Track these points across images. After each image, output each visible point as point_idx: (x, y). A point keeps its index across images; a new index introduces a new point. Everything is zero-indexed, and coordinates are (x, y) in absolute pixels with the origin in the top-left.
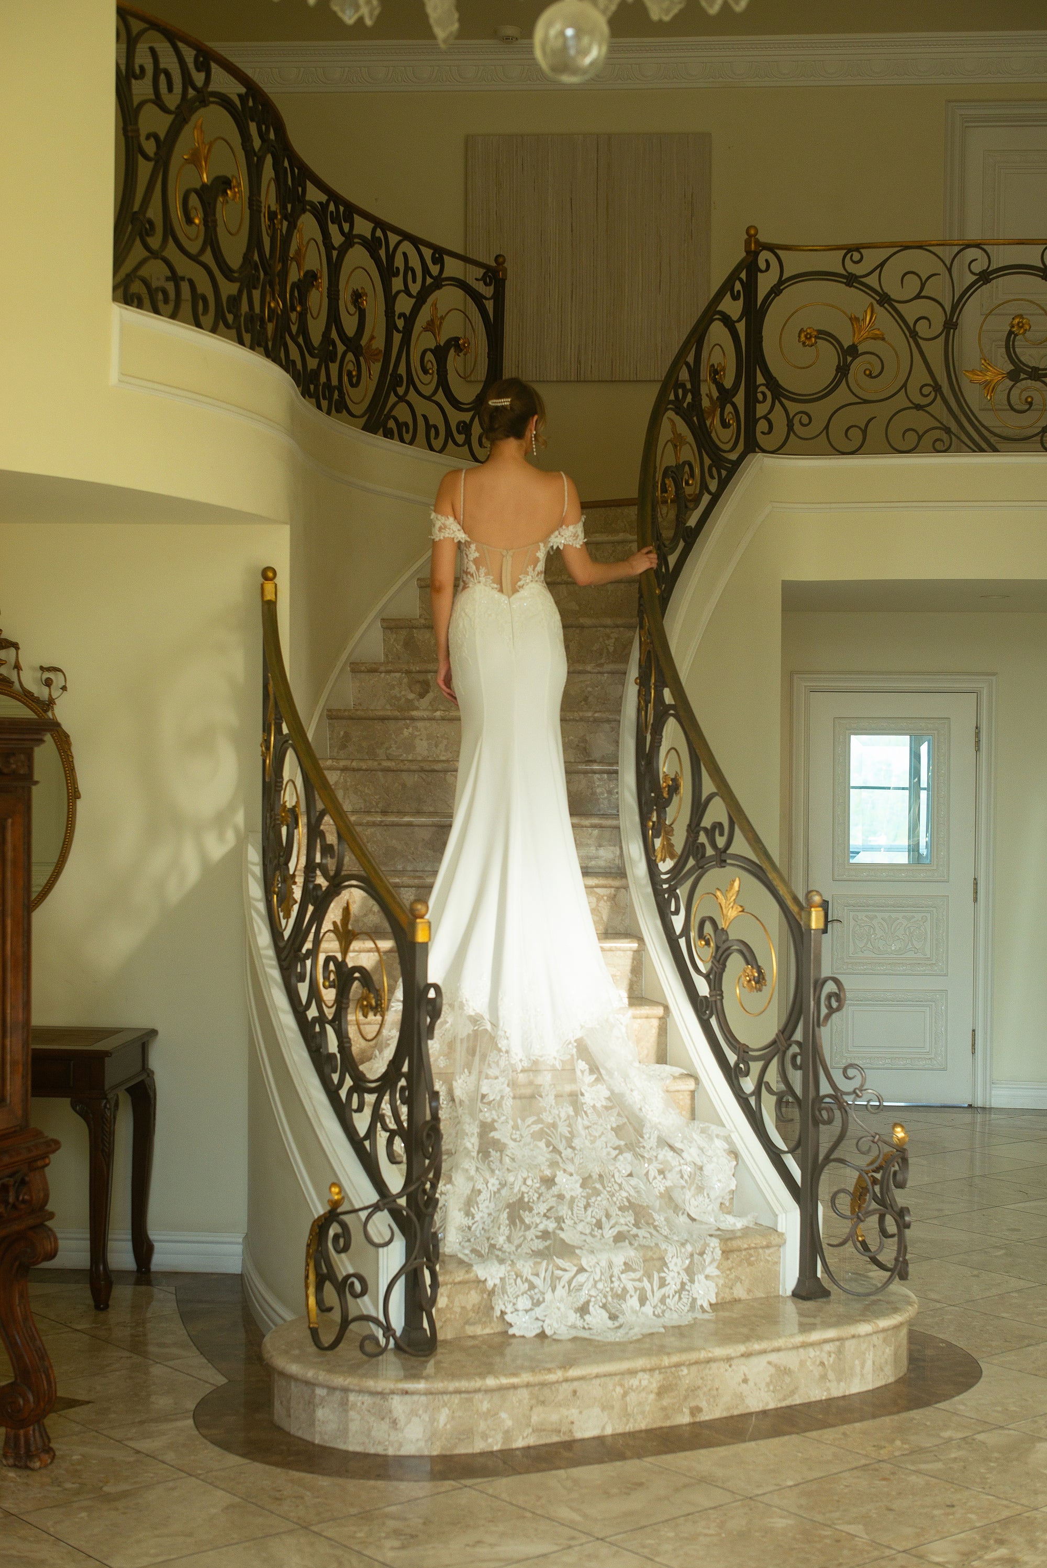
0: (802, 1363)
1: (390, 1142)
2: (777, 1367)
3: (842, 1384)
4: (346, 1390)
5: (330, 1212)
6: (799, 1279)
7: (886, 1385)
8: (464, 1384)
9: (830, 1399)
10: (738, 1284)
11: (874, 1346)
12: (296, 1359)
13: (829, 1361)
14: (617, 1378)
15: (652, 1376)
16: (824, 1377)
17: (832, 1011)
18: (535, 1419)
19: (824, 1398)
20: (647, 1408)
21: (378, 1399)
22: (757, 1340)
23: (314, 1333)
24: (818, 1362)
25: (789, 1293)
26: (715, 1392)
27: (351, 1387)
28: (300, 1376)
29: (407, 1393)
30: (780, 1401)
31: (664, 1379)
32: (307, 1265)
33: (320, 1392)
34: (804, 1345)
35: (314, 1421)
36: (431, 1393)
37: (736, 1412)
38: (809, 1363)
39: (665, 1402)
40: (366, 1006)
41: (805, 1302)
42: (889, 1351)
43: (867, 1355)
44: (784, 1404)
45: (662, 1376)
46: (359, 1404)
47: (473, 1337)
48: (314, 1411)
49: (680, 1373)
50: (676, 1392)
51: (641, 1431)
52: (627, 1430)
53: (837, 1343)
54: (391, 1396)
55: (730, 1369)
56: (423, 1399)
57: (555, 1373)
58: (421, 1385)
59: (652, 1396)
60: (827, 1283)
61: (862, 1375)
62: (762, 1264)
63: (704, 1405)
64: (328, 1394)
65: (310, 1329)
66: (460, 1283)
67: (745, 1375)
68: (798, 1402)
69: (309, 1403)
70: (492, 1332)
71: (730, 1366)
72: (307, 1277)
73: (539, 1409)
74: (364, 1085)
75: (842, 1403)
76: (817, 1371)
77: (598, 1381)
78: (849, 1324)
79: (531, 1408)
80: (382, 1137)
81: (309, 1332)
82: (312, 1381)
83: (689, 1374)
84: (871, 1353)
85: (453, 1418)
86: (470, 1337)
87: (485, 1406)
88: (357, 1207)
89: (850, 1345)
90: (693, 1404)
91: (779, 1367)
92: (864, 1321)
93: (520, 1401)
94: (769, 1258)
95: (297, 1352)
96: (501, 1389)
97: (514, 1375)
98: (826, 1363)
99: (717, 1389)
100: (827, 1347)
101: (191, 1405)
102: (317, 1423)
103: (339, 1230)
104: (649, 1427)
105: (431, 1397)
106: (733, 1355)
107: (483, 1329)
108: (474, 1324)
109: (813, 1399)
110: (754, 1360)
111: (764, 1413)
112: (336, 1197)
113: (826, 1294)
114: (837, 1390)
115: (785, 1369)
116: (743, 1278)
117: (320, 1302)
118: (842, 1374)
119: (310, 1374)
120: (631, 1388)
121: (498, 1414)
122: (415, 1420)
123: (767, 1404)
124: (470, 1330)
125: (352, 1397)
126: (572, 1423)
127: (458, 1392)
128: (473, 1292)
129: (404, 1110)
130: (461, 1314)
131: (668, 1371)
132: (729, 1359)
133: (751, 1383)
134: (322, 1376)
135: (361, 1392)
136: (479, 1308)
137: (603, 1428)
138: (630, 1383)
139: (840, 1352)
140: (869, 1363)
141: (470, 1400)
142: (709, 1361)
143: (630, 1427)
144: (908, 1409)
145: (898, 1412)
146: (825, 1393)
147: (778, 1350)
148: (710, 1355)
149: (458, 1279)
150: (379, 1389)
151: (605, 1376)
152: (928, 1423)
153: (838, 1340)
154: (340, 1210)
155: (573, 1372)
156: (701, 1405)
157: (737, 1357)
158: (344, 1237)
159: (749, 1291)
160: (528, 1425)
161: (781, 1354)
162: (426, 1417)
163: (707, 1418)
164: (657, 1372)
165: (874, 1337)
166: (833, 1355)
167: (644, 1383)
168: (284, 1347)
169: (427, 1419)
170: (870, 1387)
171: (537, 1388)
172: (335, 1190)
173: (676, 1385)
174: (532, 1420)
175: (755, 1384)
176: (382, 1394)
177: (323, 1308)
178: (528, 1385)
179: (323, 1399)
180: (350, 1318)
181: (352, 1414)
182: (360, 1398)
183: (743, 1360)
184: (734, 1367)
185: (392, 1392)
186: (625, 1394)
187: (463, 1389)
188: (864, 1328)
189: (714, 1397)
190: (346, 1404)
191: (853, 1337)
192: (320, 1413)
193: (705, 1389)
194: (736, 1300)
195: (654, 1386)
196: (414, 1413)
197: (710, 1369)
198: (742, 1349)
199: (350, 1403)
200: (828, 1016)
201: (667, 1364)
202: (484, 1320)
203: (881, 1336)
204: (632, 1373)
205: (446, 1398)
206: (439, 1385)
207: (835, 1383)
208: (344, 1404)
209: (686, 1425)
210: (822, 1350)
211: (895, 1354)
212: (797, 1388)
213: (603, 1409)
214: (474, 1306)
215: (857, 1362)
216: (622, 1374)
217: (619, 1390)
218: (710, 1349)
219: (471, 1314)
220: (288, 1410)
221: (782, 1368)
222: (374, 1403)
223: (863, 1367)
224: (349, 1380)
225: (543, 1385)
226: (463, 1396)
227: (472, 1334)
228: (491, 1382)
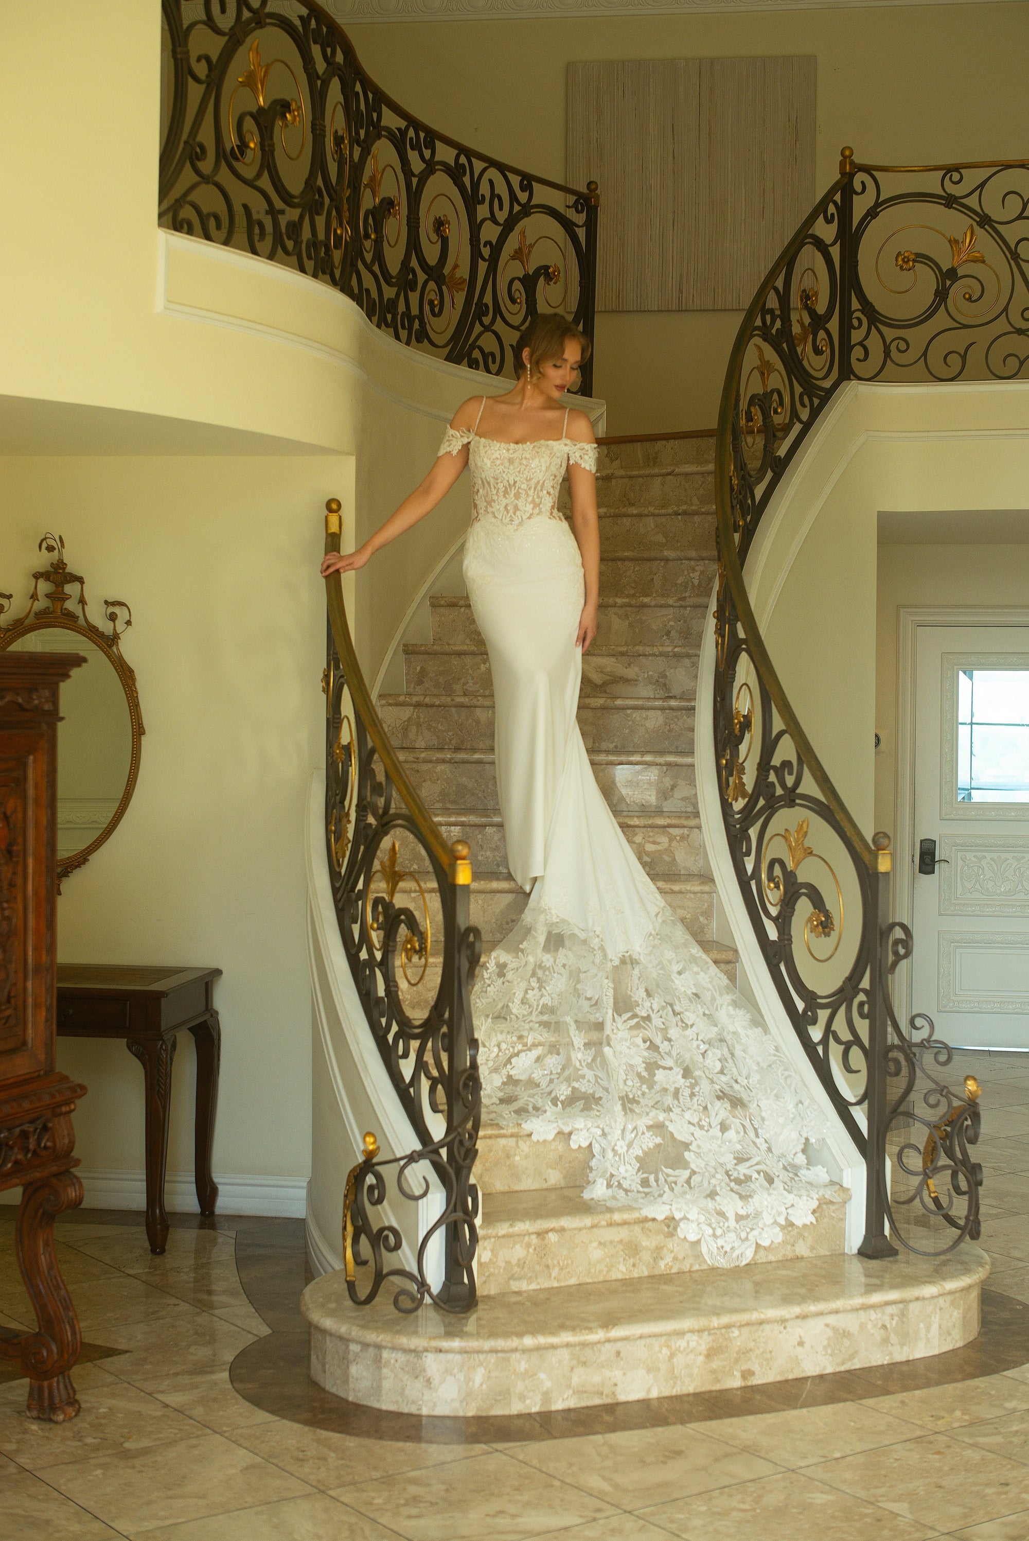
0: (862, 1326)
1: (432, 1090)
2: (835, 1330)
3: (906, 1348)
4: (379, 1347)
5: (365, 1162)
6: (865, 1237)
7: (953, 1350)
8: (500, 1343)
9: (892, 1364)
10: (801, 1241)
11: (941, 1309)
12: (332, 1314)
13: (891, 1324)
14: (663, 1339)
15: (701, 1338)
16: (886, 1341)
17: (899, 958)
18: (575, 1380)
19: (886, 1362)
20: (696, 1371)
21: (412, 1358)
22: (814, 1301)
23: (351, 1286)
24: (880, 1325)
25: (855, 1251)
26: (768, 1355)
27: (384, 1344)
28: (333, 1331)
29: (441, 1351)
30: (838, 1364)
31: (714, 1341)
32: (345, 1216)
33: (354, 1348)
34: (865, 1308)
35: (348, 1377)
36: (466, 1352)
37: (791, 1377)
38: (869, 1326)
39: (715, 1364)
40: (410, 949)
41: (871, 1261)
42: (957, 1314)
43: (933, 1318)
44: (842, 1368)
45: (711, 1338)
46: (392, 1361)
47: (518, 1293)
48: (348, 1367)
49: (731, 1334)
50: (727, 1354)
51: (688, 1395)
52: (674, 1393)
53: (901, 1306)
54: (425, 1354)
55: (785, 1331)
56: (458, 1357)
57: (597, 1333)
58: (456, 1343)
59: (701, 1359)
60: (896, 1244)
61: (928, 1339)
62: (826, 1220)
63: (756, 1368)
64: (361, 1351)
65: (346, 1281)
66: (504, 1236)
67: (800, 1337)
68: (858, 1367)
69: (343, 1358)
70: (538, 1287)
71: (785, 1328)
72: (345, 1228)
73: (580, 1370)
74: (409, 1031)
75: (905, 1368)
76: (879, 1335)
77: (643, 1342)
78: (913, 1286)
79: (572, 1369)
81: (345, 1285)
82: (345, 1336)
83: (740, 1335)
84: (938, 1316)
85: (489, 1378)
86: (515, 1292)
87: (523, 1366)
88: (394, 1156)
89: (914, 1307)
90: (744, 1367)
91: (838, 1330)
92: (930, 1282)
93: (560, 1362)
94: (833, 1215)
95: (333, 1305)
96: (538, 1349)
97: (553, 1334)
98: (888, 1326)
99: (771, 1352)
100: (890, 1310)
102: (351, 1379)
103: (374, 1181)
104: (697, 1391)
105: (465, 1355)
106: (787, 1317)
107: (528, 1284)
108: (519, 1279)
109: (874, 1364)
110: (811, 1322)
111: (821, 1377)
112: (371, 1147)
113: (893, 1252)
114: (900, 1355)
115: (844, 1332)
116: (806, 1234)
117: (356, 1254)
118: (905, 1338)
119: (343, 1329)
120: (678, 1350)
121: (536, 1374)
122: (449, 1379)
123: (825, 1368)
124: (515, 1286)
125: (385, 1354)
126: (616, 1385)
127: (494, 1351)
128: (518, 1246)
130: (505, 1268)
131: (718, 1332)
132: (783, 1321)
133: (807, 1346)
134: (355, 1332)
135: (394, 1349)
136: (524, 1263)
137: (649, 1391)
138: (677, 1345)
139: (903, 1315)
140: (935, 1327)
141: (507, 1360)
142: (761, 1323)
143: (677, 1390)
144: (973, 1376)
145: (963, 1379)
146: (887, 1358)
147: (837, 1312)
148: (762, 1316)
149: (501, 1233)
150: (413, 1347)
151: (650, 1336)
152: (993, 1392)
153: (901, 1302)
154: (375, 1160)
155: (616, 1332)
156: (753, 1369)
157: (792, 1319)
158: (378, 1188)
159: (812, 1248)
160: (569, 1386)
161: (840, 1316)
162: (461, 1377)
163: (760, 1382)
164: (706, 1333)
165: (941, 1300)
166: (896, 1318)
167: (693, 1344)
168: (321, 1300)
169: (462, 1379)
170: (936, 1352)
171: (578, 1348)
172: (370, 1140)
173: (727, 1347)
174: (573, 1382)
175: (812, 1347)
176: (416, 1352)
177: (360, 1262)
178: (568, 1345)
179: (356, 1355)
180: (385, 1271)
181: (385, 1371)
182: (394, 1355)
183: (799, 1321)
184: (788, 1329)
185: (426, 1350)
186: (672, 1356)
187: (500, 1348)
188: (929, 1290)
189: (767, 1360)
190: (380, 1361)
191: (917, 1299)
192: (354, 1370)
193: (758, 1352)
194: (798, 1258)
195: (703, 1348)
196: (448, 1372)
197: (763, 1331)
198: (797, 1310)
199: (383, 1361)
200: (895, 964)
201: (716, 1326)
202: (529, 1275)
203: (949, 1298)
204: (680, 1334)
205: (482, 1357)
206: (474, 1344)
207: (898, 1347)
208: (378, 1360)
209: (737, 1389)
210: (883, 1313)
211: (964, 1317)
212: (856, 1352)
213: (649, 1371)
214: (519, 1260)
215: (922, 1325)
216: (669, 1334)
217: (665, 1351)
218: (763, 1310)
219: (516, 1269)
220: (324, 1365)
221: (841, 1331)
222: (408, 1361)
223: (928, 1329)
224: (382, 1337)
225: (584, 1345)
226: (500, 1355)
227: (517, 1290)
228: (528, 1341)
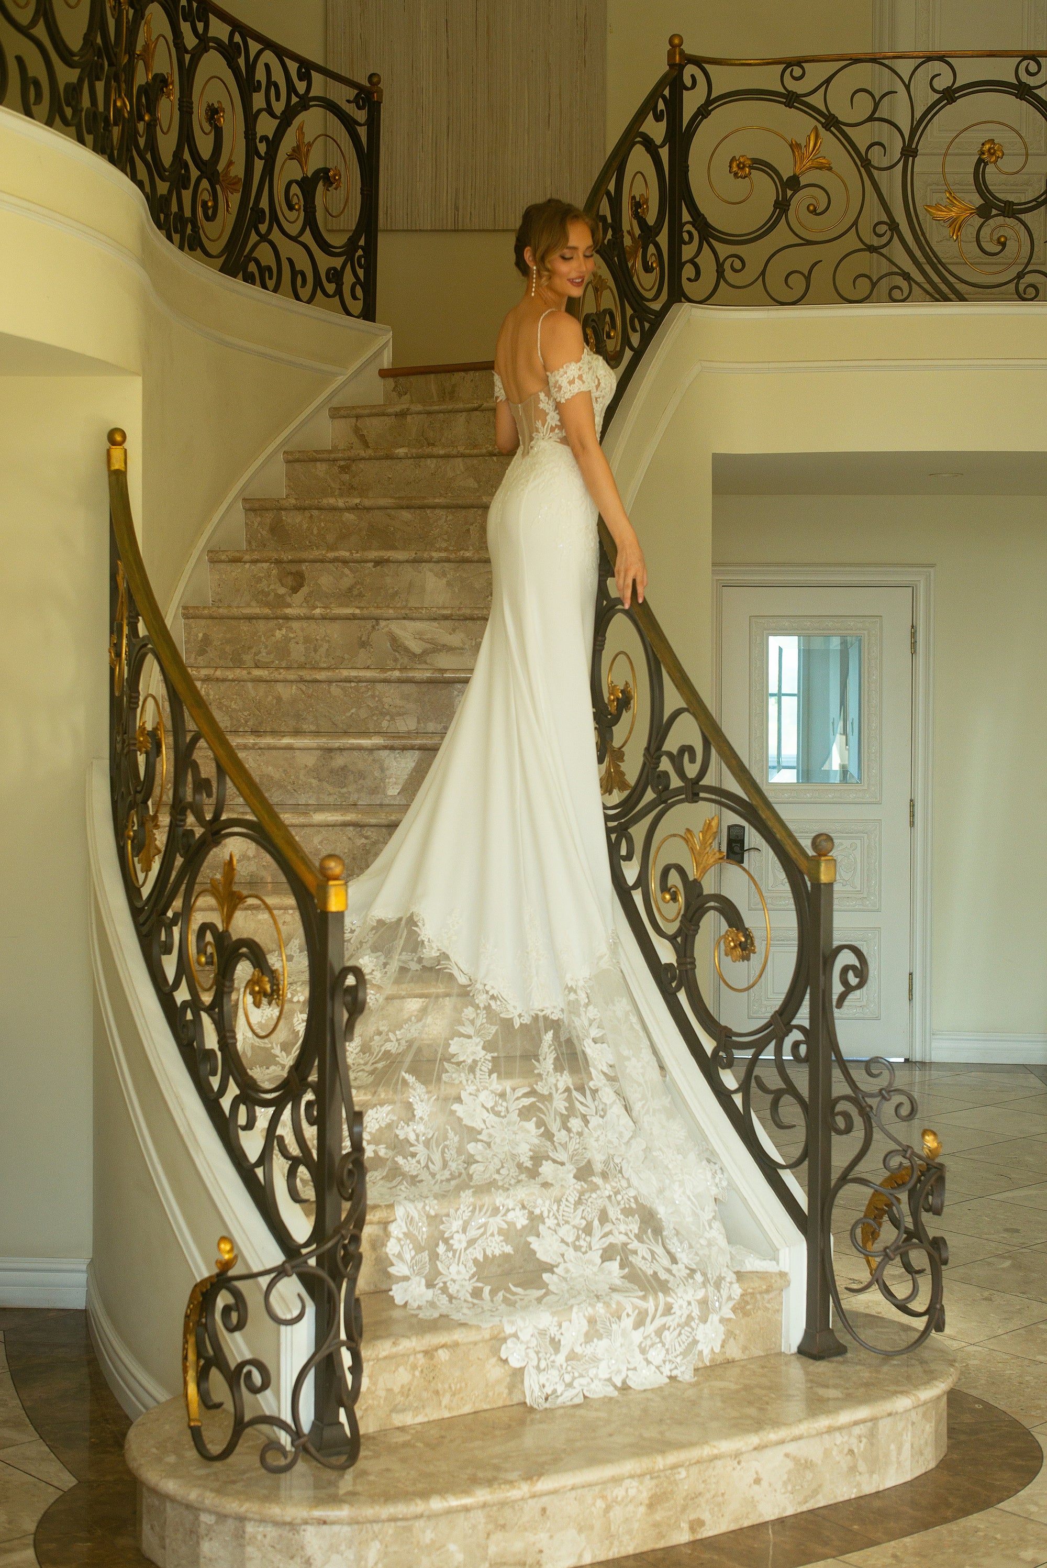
0: (827, 1453)
1: (292, 1174)
2: (796, 1460)
3: (875, 1476)
4: (241, 1519)
5: (218, 1275)
6: (806, 1331)
7: (926, 1473)
8: (400, 1509)
9: (861, 1497)
10: (732, 1340)
11: (913, 1423)
12: (173, 1472)
13: (859, 1447)
14: (597, 1489)
15: (641, 1483)
16: (853, 1469)
17: (849, 989)
18: (493, 1549)
19: (853, 1496)
20: (636, 1526)
21: (285, 1532)
22: (773, 1428)
23: (196, 1434)
24: (846, 1451)
25: (794, 1349)
26: (720, 1499)
27: (250, 1515)
28: (179, 1498)
29: (325, 1523)
30: (800, 1503)
31: (657, 1486)
32: (186, 1342)
33: (206, 1519)
34: (830, 1430)
35: (198, 1557)
36: (358, 1523)
37: (746, 1523)
38: (834, 1453)
39: (658, 1517)
40: (259, 992)
41: (818, 1363)
42: (929, 1428)
43: (905, 1437)
44: (804, 1508)
45: (654, 1482)
46: (260, 1537)
47: (402, 1429)
48: (198, 1543)
49: (677, 1477)
50: (672, 1502)
51: (627, 1557)
52: (611, 1555)
53: (869, 1424)
54: (303, 1527)
55: (739, 1467)
56: (346, 1529)
57: (519, 1488)
58: (344, 1512)
59: (642, 1510)
60: (844, 1338)
61: (899, 1463)
62: (760, 1313)
63: (706, 1516)
64: (216, 1523)
65: (191, 1428)
66: (385, 1358)
67: (757, 1473)
68: (822, 1504)
69: (191, 1532)
70: (426, 1420)
71: (739, 1463)
72: (185, 1358)
73: (498, 1536)
74: (253, 1094)
75: (877, 1504)
76: (845, 1462)
77: (573, 1494)
78: (884, 1398)
79: (488, 1535)
80: (280, 1166)
81: (189, 1432)
82: (196, 1505)
83: (688, 1477)
84: (909, 1434)
85: (386, 1554)
86: (398, 1428)
87: (428, 1536)
88: (256, 1269)
89: (884, 1425)
90: (693, 1517)
91: (799, 1460)
92: (902, 1393)
93: (474, 1527)
94: (768, 1305)
95: (172, 1459)
96: (449, 1512)
97: (466, 1492)
98: (856, 1451)
99: (723, 1494)
100: (857, 1430)
101: (30, 1525)
102: (202, 1560)
103: (231, 1300)
104: (637, 1552)
105: (356, 1527)
106: (744, 1449)
107: (414, 1416)
108: (403, 1411)
109: (841, 1499)
110: (769, 1453)
111: (781, 1521)
112: (227, 1257)
113: (841, 1350)
114: (869, 1485)
115: (806, 1462)
116: (737, 1332)
117: (204, 1396)
118: (875, 1464)
119: (193, 1495)
120: (615, 1500)
121: (444, 1546)
122: (335, 1557)
123: (784, 1509)
124: (399, 1420)
125: (250, 1528)
126: (541, 1551)
127: (393, 1519)
128: (401, 1369)
129: (310, 1132)
130: (386, 1399)
131: (662, 1474)
132: (737, 1456)
133: (764, 1483)
134: (210, 1499)
135: (262, 1521)
136: (409, 1390)
137: (580, 1556)
138: (614, 1494)
139: (872, 1435)
140: (907, 1447)
141: (409, 1529)
142: (716, 1457)
143: (614, 1552)
144: (966, 1513)
145: (955, 1518)
146: (855, 1490)
147: (800, 1438)
148: (716, 1451)
149: (383, 1354)
150: (288, 1519)
151: (583, 1487)
152: (999, 1536)
153: (871, 1420)
154: (231, 1273)
155: (544, 1485)
156: (702, 1517)
157: (748, 1452)
158: (238, 1310)
159: (745, 1349)
160: (484, 1558)
161: (801, 1443)
162: (350, 1554)
163: (711, 1534)
164: (648, 1477)
165: (913, 1413)
166: (864, 1440)
167: (632, 1492)
168: (154, 1450)
169: (352, 1557)
170: (908, 1478)
171: (495, 1508)
172: (225, 1247)
173: (672, 1492)
174: (490, 1552)
175: (770, 1485)
176: (292, 1526)
177: (207, 1403)
178: (484, 1506)
179: (210, 1528)
180: (247, 1419)
181: (249, 1549)
182: (261, 1529)
183: (755, 1453)
184: (743, 1464)
185: (306, 1522)
186: (608, 1509)
187: (400, 1516)
188: (902, 1403)
189: (719, 1505)
190: (243, 1537)
191: (890, 1415)
192: (206, 1547)
193: (708, 1496)
194: (729, 1362)
195: (645, 1496)
196: (333, 1548)
197: (714, 1468)
198: (754, 1440)
199: (247, 1536)
200: (842, 998)
201: (661, 1467)
202: (415, 1405)
203: (920, 1410)
204: (617, 1480)
205: (376, 1527)
206: (369, 1511)
207: (867, 1476)
208: (239, 1536)
209: (685, 1545)
210: (850, 1435)
211: (936, 1431)
212: (820, 1486)
213: (580, 1531)
214: (402, 1387)
215: (893, 1447)
216: (604, 1483)
217: (600, 1504)
218: (716, 1443)
219: (400, 1398)
220: (162, 1538)
221: (803, 1461)
222: (280, 1536)
223: (899, 1454)
224: (247, 1506)
225: (503, 1504)
226: (399, 1524)
227: (400, 1425)
228: (436, 1504)
